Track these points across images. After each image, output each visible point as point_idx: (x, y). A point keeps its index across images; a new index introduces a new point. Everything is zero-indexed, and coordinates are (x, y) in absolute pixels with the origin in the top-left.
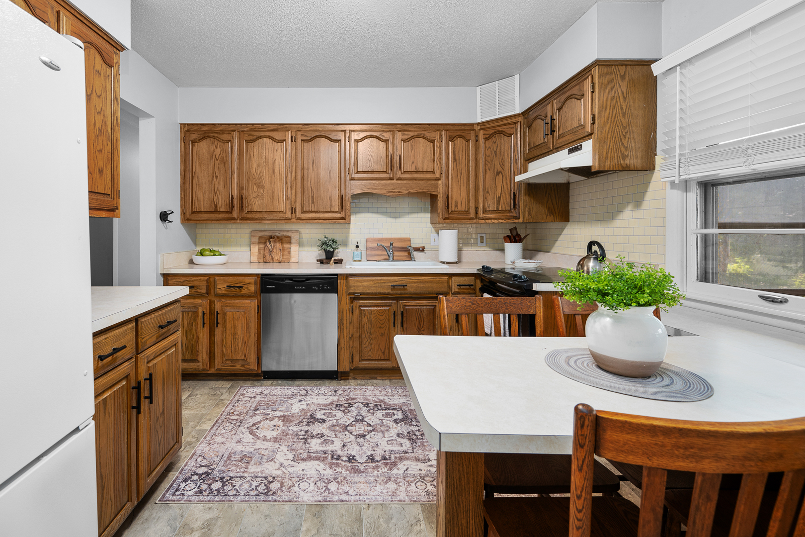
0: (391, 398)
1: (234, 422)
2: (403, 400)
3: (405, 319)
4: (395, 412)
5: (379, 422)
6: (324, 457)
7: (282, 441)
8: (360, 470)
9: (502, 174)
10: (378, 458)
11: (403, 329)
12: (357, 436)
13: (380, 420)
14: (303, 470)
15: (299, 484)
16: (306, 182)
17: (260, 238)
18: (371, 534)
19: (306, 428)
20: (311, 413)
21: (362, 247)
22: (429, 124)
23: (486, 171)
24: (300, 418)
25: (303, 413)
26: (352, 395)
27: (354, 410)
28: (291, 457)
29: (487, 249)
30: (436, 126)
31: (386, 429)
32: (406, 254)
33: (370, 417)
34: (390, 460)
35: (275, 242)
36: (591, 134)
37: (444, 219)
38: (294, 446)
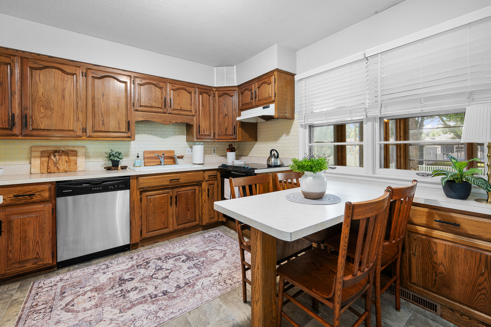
0: (174, 250)
1: (43, 311)
2: (182, 249)
3: (177, 200)
4: (181, 257)
5: (173, 266)
6: (144, 300)
7: (103, 304)
8: (175, 297)
9: (228, 116)
10: (182, 285)
11: (177, 206)
12: (162, 279)
13: (173, 264)
14: (132, 315)
15: (134, 324)
16: (96, 109)
17: (42, 152)
18: (198, 326)
19: (121, 288)
20: (118, 278)
21: (141, 157)
22: (188, 83)
23: (219, 114)
24: (111, 284)
25: (112, 280)
26: (145, 257)
27: (152, 265)
28: (118, 312)
29: (217, 156)
30: (192, 84)
31: (179, 268)
32: (172, 160)
33: (165, 265)
34: (190, 283)
35: (60, 155)
36: (274, 101)
37: (197, 139)
38: (116, 303)
